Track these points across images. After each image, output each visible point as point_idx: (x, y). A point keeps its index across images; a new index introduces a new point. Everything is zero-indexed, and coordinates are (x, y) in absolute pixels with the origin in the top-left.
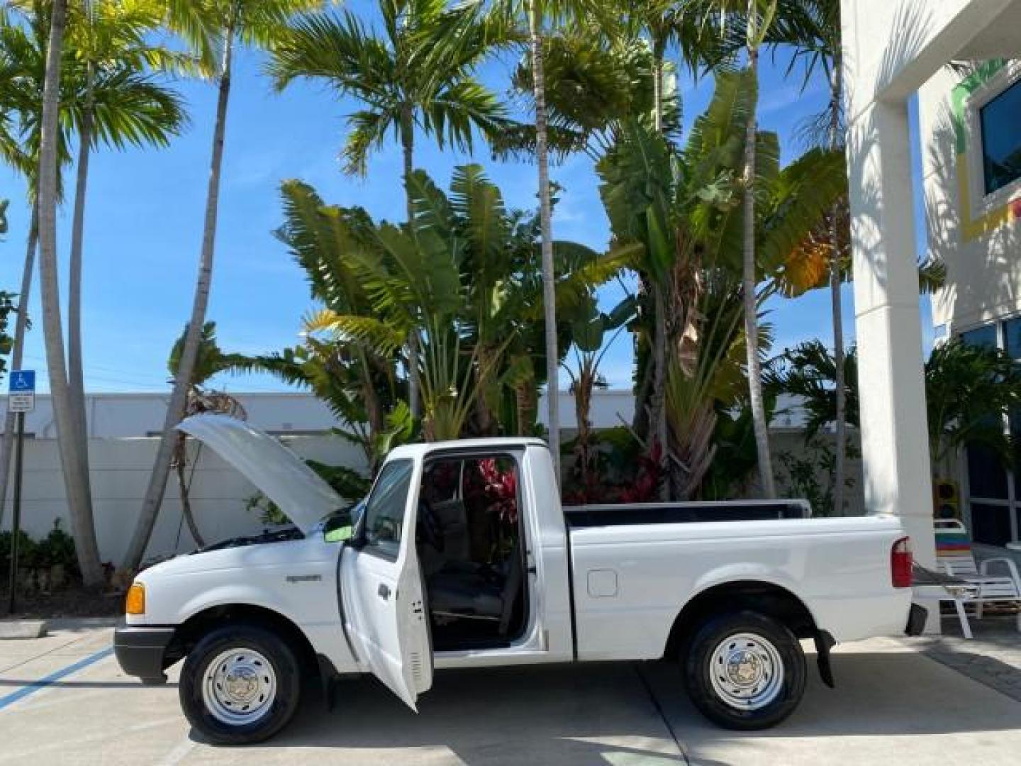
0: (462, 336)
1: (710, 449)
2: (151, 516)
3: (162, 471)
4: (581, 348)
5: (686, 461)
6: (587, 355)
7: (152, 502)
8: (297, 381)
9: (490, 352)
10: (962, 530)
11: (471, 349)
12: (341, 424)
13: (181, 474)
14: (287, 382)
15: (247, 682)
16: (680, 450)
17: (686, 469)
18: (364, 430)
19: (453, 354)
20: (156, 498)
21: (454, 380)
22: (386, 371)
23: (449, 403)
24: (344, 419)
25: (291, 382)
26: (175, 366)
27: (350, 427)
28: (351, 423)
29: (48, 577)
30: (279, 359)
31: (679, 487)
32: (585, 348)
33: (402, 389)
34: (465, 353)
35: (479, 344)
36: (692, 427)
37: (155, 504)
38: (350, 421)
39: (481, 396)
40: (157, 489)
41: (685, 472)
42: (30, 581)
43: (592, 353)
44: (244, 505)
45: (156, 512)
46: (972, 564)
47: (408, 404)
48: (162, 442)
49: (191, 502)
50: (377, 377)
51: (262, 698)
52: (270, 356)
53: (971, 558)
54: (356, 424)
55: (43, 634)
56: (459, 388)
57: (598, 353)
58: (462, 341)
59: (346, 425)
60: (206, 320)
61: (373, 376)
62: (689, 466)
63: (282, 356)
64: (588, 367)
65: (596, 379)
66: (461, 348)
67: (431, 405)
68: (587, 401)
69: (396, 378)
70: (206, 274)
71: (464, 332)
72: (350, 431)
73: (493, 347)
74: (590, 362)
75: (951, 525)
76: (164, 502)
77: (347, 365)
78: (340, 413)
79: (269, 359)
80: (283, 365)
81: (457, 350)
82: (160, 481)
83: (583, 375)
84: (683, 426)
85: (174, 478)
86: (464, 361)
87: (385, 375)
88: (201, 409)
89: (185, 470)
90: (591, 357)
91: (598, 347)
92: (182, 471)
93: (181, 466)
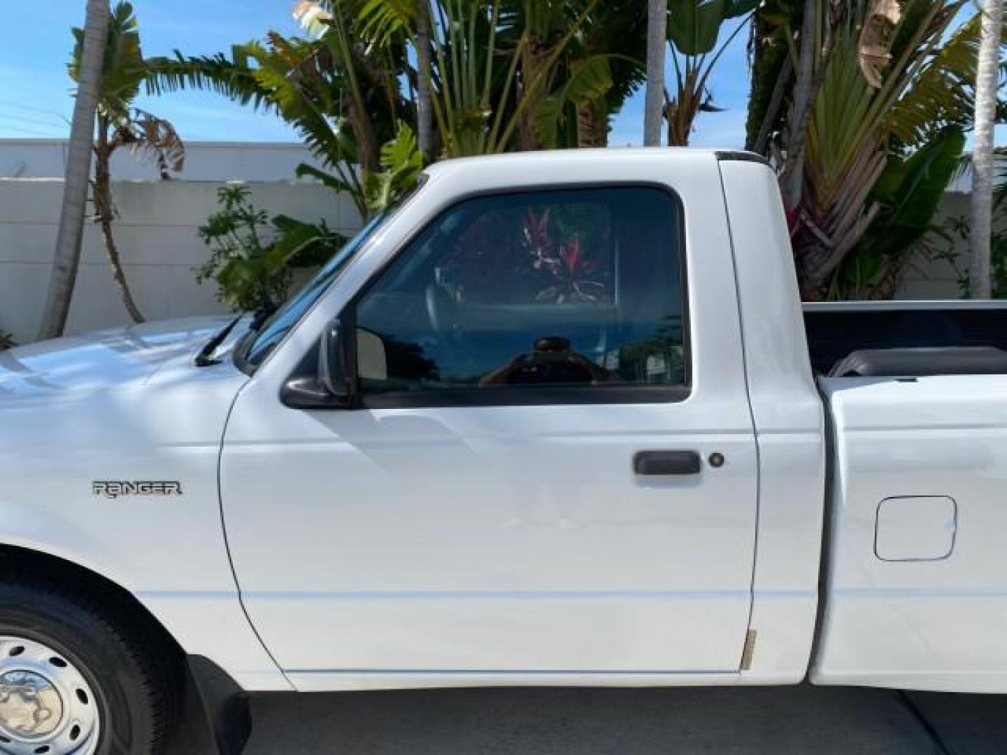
0: (498, 29)
1: (866, 212)
2: (64, 288)
3: (71, 226)
4: (681, 50)
5: (827, 228)
6: (692, 59)
7: (62, 269)
8: (254, 97)
9: (541, 53)
11: (515, 46)
12: (319, 162)
13: (107, 230)
14: (238, 100)
15: (31, 707)
16: (819, 213)
17: (827, 241)
18: (353, 172)
19: (486, 52)
20: (67, 263)
21: (486, 98)
22: (383, 84)
23: (478, 130)
24: (325, 156)
25: (245, 100)
26: (77, 71)
27: (334, 169)
28: (335, 164)
30: (225, 63)
31: (811, 268)
32: (689, 50)
33: (408, 113)
34: (502, 52)
35: (525, 39)
36: (843, 176)
37: (68, 273)
38: (333, 159)
39: (525, 123)
40: (68, 251)
41: (822, 245)
43: (700, 57)
44: (194, 275)
45: (71, 282)
47: (415, 132)
49: (123, 268)
50: (371, 91)
51: (76, 731)
52: (211, 57)
54: (343, 164)
56: (494, 104)
57: (710, 56)
58: (498, 35)
59: (330, 163)
61: (363, 91)
62: (830, 236)
63: (229, 58)
64: (691, 78)
65: (702, 101)
66: (496, 46)
67: (451, 135)
68: (687, 133)
69: (398, 99)
71: (500, 22)
72: (334, 173)
73: (546, 46)
74: (696, 71)
76: (80, 268)
77: (329, 79)
79: (211, 63)
80: (231, 74)
81: (491, 48)
82: (70, 239)
83: (681, 93)
84: (828, 176)
85: (93, 235)
86: (501, 64)
87: (381, 90)
88: (126, 137)
89: (112, 223)
90: (697, 64)
91: (708, 47)
92: (109, 227)
93: (106, 220)
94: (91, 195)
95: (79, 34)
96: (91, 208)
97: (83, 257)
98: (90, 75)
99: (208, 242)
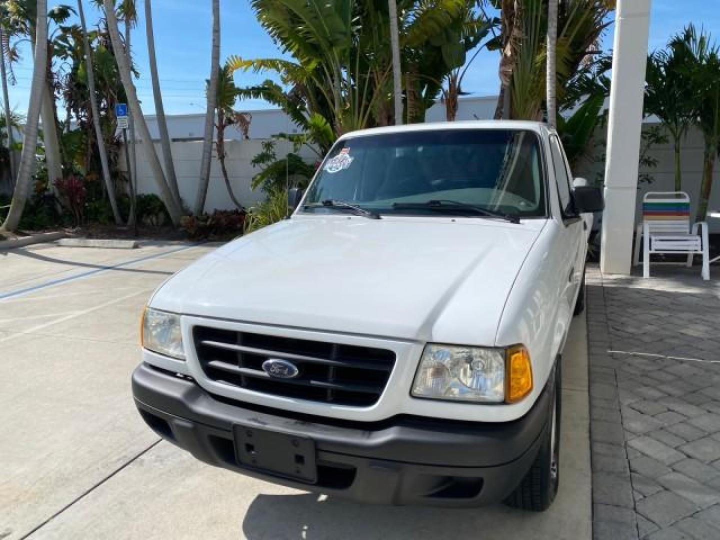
2: (204, 186)
3: (206, 161)
6: (454, 70)
7: (203, 179)
10: (687, 200)
13: (222, 162)
20: (205, 177)
29: (157, 218)
37: (205, 181)
40: (205, 171)
42: (149, 221)
43: (457, 70)
45: (207, 185)
46: (688, 226)
48: (204, 143)
49: (229, 178)
53: (687, 222)
55: (136, 247)
57: (462, 69)
60: (222, 65)
64: (455, 79)
70: (217, 34)
73: (384, 71)
74: (456, 76)
75: (679, 196)
76: (210, 180)
78: (299, 122)
80: (268, 91)
82: (206, 166)
83: (451, 90)
88: (230, 122)
89: (225, 160)
90: (456, 73)
91: (462, 65)
92: (223, 160)
93: (222, 158)
94: (214, 146)
95: (208, 81)
96: (215, 153)
97: (211, 174)
98: (213, 99)
99: (254, 166)
